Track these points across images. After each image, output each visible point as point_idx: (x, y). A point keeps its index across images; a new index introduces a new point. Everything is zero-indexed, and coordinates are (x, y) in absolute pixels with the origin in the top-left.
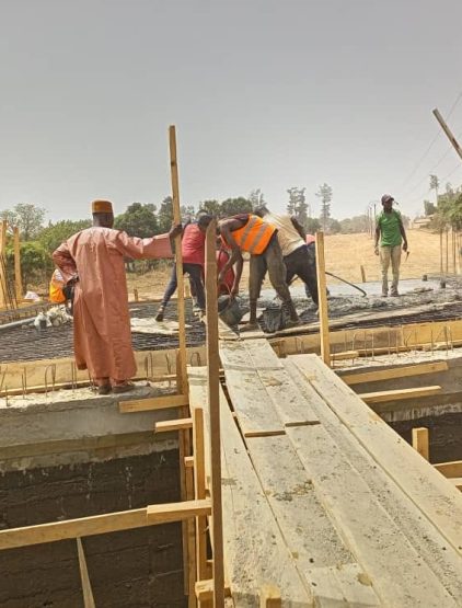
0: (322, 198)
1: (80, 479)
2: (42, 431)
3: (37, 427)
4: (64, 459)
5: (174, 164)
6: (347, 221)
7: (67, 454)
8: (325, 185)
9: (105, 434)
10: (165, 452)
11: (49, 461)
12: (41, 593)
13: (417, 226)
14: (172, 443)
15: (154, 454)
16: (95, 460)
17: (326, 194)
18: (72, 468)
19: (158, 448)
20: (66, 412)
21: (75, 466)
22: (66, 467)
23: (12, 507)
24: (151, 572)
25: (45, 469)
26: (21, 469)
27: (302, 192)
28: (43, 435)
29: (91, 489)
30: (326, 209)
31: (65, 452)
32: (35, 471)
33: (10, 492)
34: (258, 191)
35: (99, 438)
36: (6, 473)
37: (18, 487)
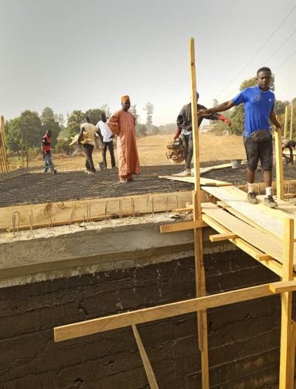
0: (147, 111)
1: (129, 278)
2: (110, 246)
3: (107, 243)
4: (118, 265)
5: (193, 64)
6: (162, 127)
7: (120, 262)
8: (149, 103)
9: (150, 247)
10: (180, 259)
11: (108, 267)
12: (107, 355)
13: (205, 131)
14: (184, 254)
15: (174, 261)
16: (138, 265)
17: (150, 109)
18: (123, 271)
19: (176, 257)
20: (126, 233)
21: (126, 270)
22: (120, 271)
23: (87, 298)
24: (174, 338)
25: (107, 272)
26: (91, 272)
27: (135, 107)
28: (110, 248)
29: (136, 285)
30: (149, 118)
31: (119, 261)
32: (101, 273)
33: (85, 288)
34: (106, 106)
35: (146, 250)
36: (82, 275)
37: (90, 285)
